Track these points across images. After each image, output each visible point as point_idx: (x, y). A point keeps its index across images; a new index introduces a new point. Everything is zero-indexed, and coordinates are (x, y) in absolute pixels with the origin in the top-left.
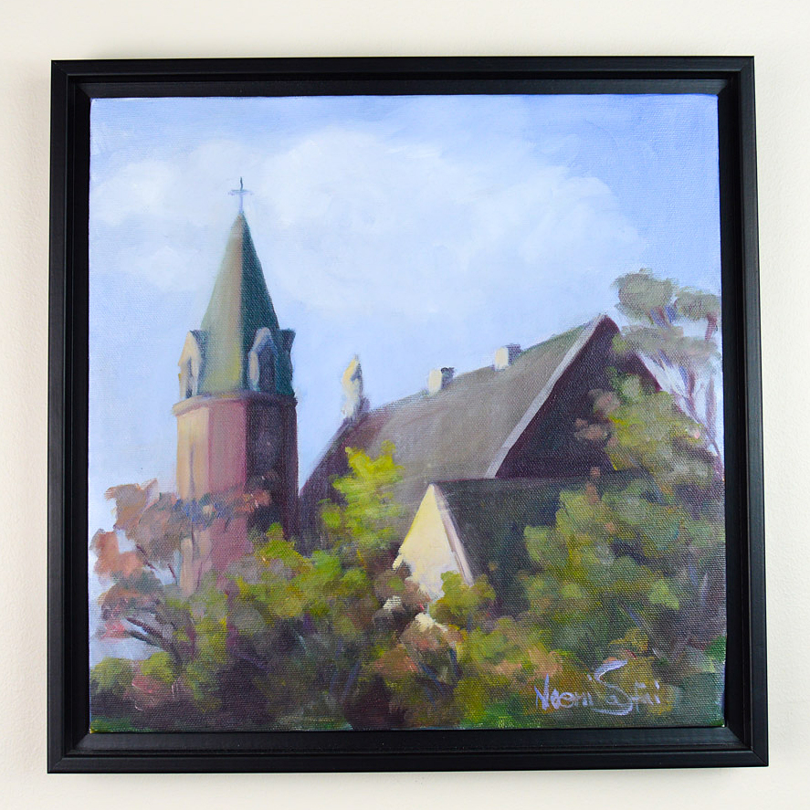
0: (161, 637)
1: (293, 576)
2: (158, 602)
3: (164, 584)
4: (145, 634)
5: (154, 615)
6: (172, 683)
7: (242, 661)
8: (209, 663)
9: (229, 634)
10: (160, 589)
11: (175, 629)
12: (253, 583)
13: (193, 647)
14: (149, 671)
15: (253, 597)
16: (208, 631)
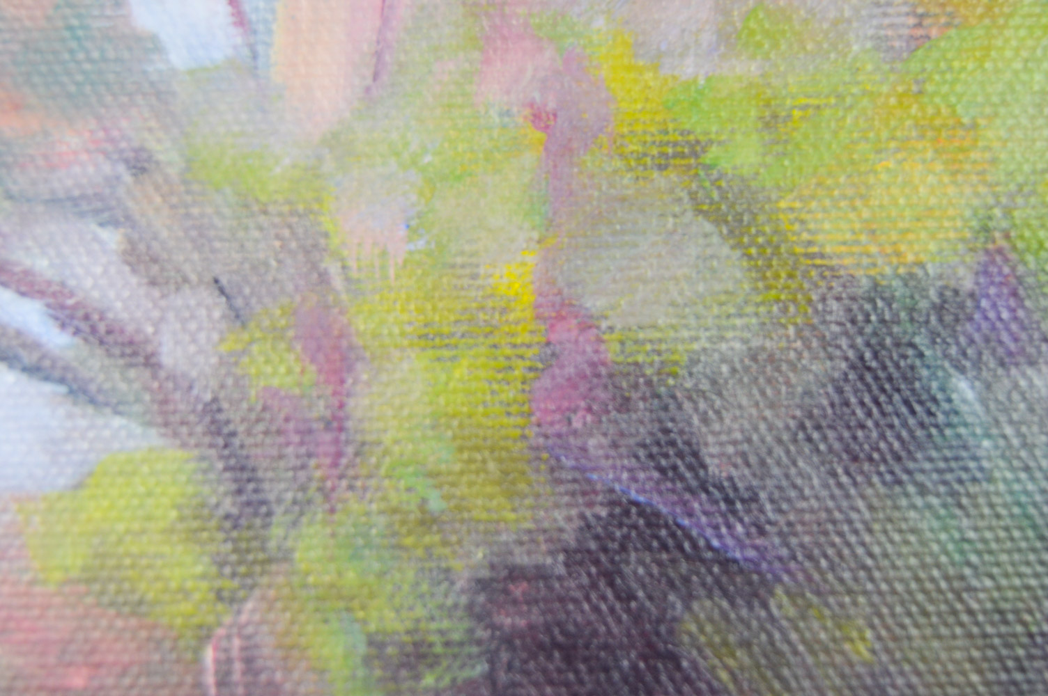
0: (151, 362)
1: (918, 41)
2: (140, 165)
3: (178, 58)
4: (57, 340)
5: (112, 238)
6: (204, 634)
7: (623, 508)
8: (428, 521)
9: (551, 357)
10: (160, 94)
11: (238, 317)
12: (689, 68)
13: (336, 422)
14: (72, 558)
15: (696, 149)
16: (429, 338)
